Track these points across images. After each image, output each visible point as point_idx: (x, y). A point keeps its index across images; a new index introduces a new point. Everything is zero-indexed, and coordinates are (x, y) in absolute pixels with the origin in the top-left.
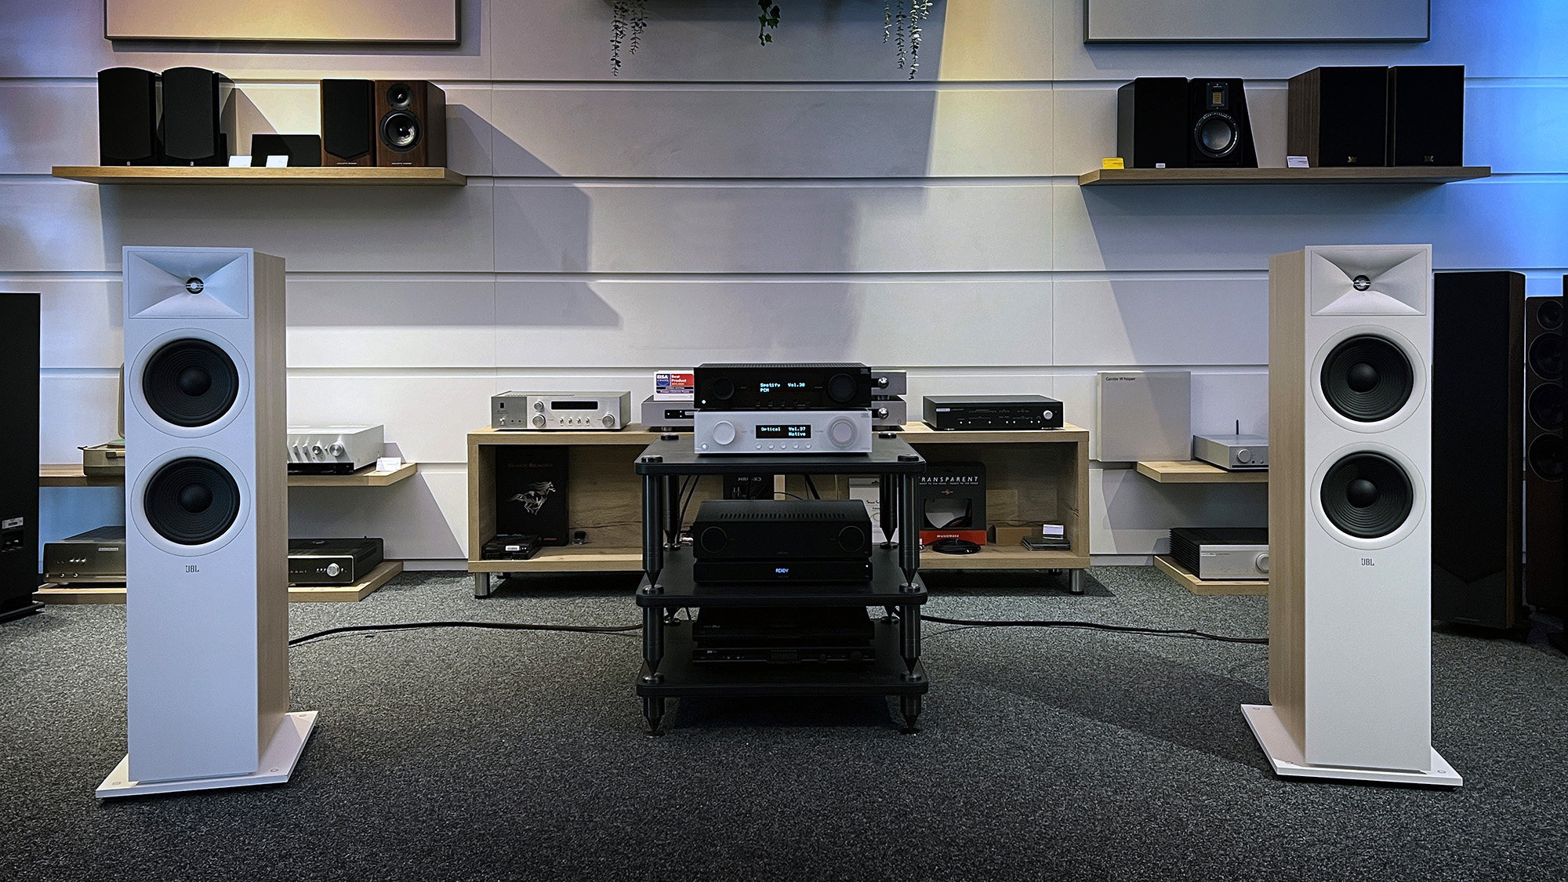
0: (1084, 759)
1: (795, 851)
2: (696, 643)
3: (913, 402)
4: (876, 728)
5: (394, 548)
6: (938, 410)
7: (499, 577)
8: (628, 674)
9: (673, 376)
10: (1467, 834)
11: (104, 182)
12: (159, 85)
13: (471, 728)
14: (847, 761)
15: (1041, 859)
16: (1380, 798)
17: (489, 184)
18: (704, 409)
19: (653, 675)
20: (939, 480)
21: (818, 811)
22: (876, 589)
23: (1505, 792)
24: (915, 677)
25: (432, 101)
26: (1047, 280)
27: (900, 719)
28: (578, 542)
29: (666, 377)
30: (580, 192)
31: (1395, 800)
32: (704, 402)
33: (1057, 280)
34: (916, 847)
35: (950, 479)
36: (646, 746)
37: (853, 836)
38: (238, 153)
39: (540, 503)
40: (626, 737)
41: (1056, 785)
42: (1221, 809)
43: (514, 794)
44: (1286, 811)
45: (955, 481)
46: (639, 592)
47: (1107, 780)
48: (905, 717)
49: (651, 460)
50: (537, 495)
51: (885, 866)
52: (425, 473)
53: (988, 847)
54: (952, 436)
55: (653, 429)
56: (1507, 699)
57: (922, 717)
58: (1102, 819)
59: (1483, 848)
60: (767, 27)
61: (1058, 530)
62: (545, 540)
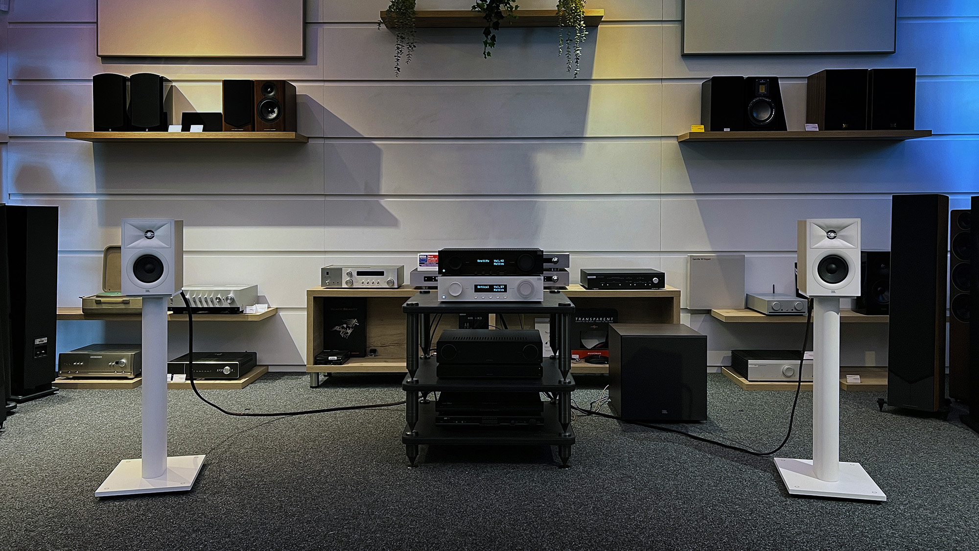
0: (667, 484)
1: (491, 532)
2: (438, 413)
3: (574, 271)
4: (544, 465)
5: (264, 358)
6: (588, 277)
7: (325, 376)
8: (398, 432)
9: (429, 256)
10: (893, 530)
11: (95, 141)
12: (128, 83)
13: (306, 461)
14: (526, 483)
15: (636, 539)
16: (844, 508)
17: (322, 141)
18: (444, 275)
19: (412, 431)
20: (589, 319)
21: (506, 511)
22: (545, 382)
23: (920, 506)
24: (567, 434)
25: (288, 93)
26: (657, 199)
27: (558, 460)
28: (371, 355)
29: (425, 257)
30: (377, 147)
31: (853, 510)
32: (444, 271)
33: (664, 199)
34: (562, 531)
35: (596, 319)
36: (407, 473)
37: (525, 525)
38: (174, 123)
39: (349, 331)
40: (395, 468)
41: (649, 498)
42: (747, 513)
43: (329, 499)
44: (786, 515)
45: (599, 320)
46: (404, 382)
47: (679, 496)
48: (561, 458)
49: (412, 304)
50: (348, 327)
51: (543, 542)
52: (282, 314)
53: (605, 532)
54: (597, 293)
55: (417, 288)
56: (929, 453)
57: (571, 459)
58: (674, 518)
59: (902, 538)
60: (488, 47)
62: (352, 353)
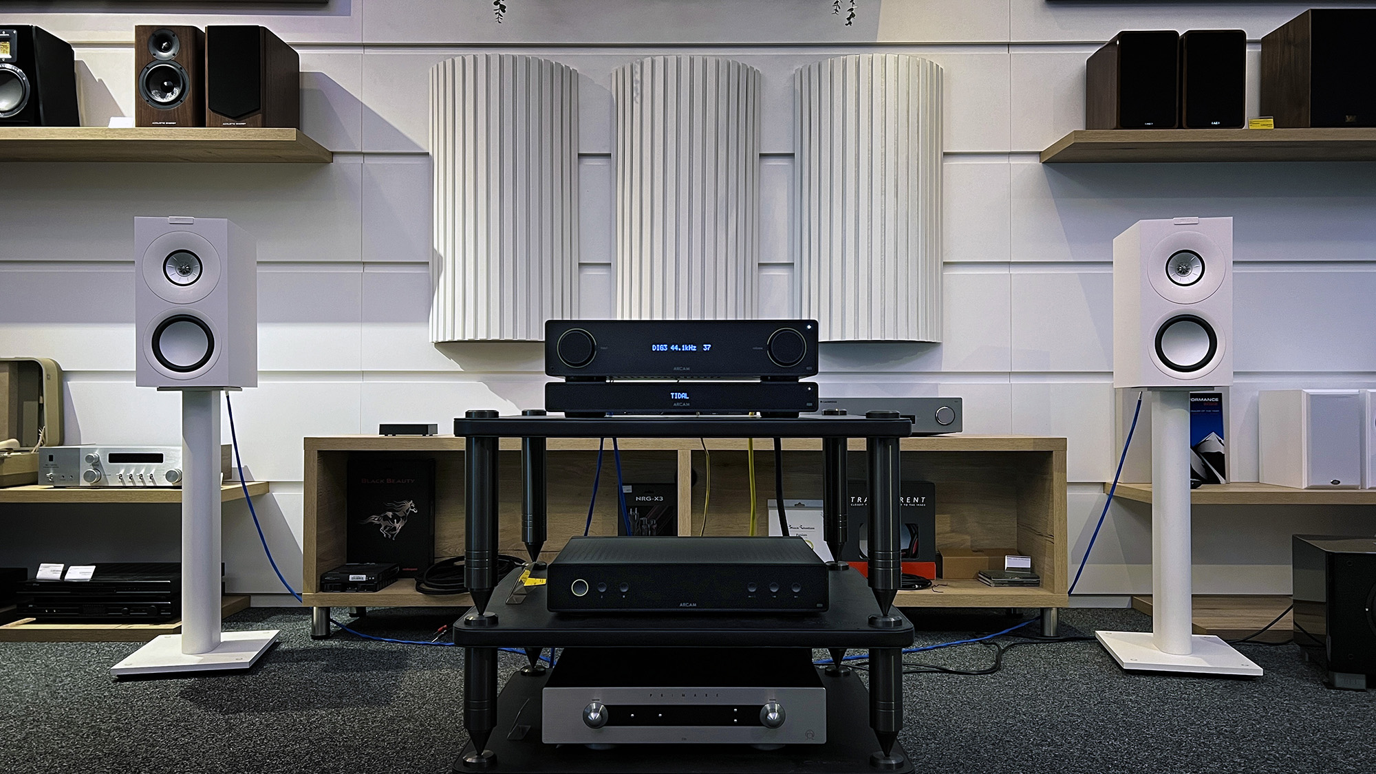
7: (352, 615)
17: (359, 159)
19: (478, 755)
24: (893, 762)
39: (399, 526)
50: (395, 516)
52: (274, 490)
61: (1025, 563)
62: (404, 569)
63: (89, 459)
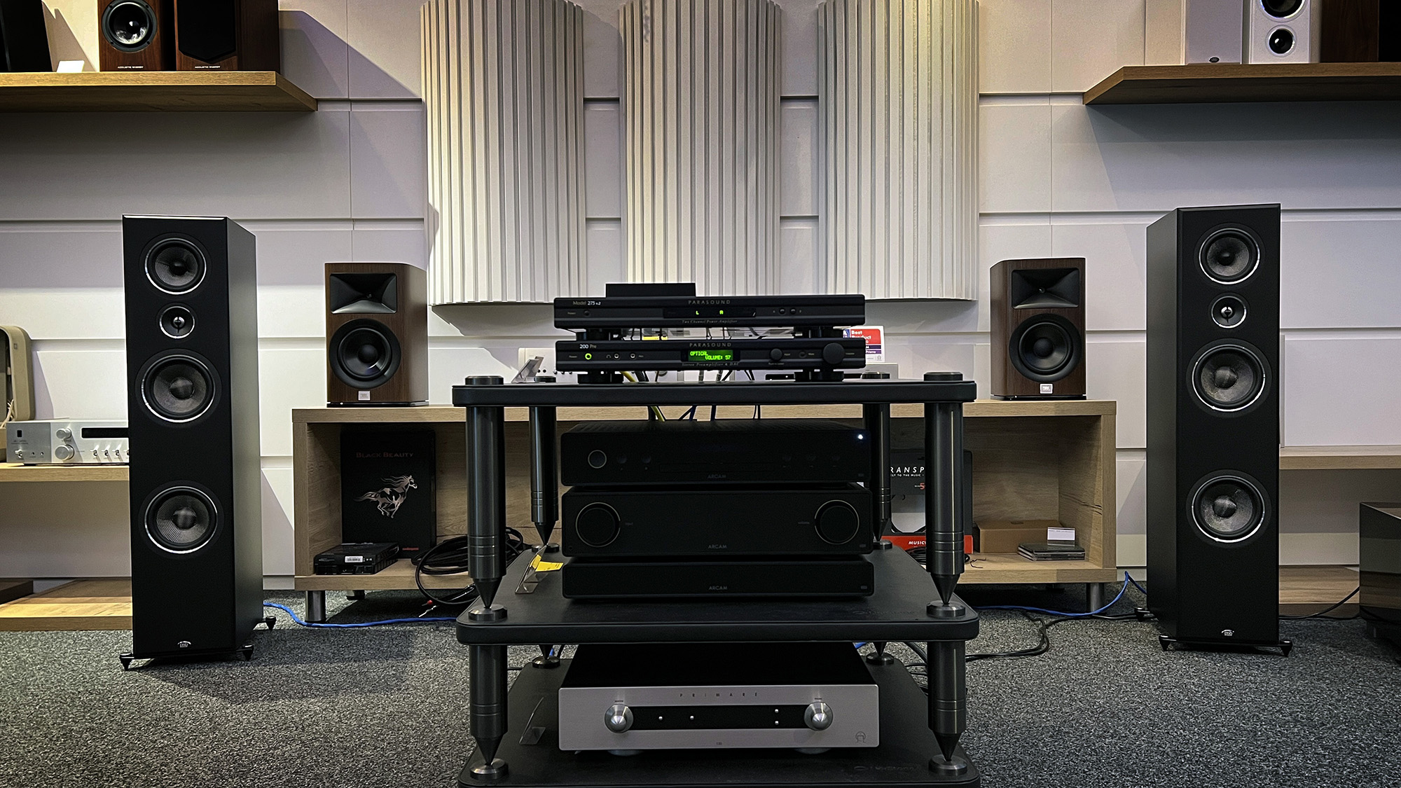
7: (349, 598)
17: (345, 108)
19: (487, 765)
20: (911, 470)
26: (1043, 224)
39: (397, 503)
46: (461, 618)
50: (393, 493)
61: (1069, 535)
62: (404, 549)
63: (60, 434)
